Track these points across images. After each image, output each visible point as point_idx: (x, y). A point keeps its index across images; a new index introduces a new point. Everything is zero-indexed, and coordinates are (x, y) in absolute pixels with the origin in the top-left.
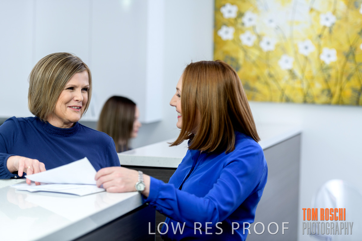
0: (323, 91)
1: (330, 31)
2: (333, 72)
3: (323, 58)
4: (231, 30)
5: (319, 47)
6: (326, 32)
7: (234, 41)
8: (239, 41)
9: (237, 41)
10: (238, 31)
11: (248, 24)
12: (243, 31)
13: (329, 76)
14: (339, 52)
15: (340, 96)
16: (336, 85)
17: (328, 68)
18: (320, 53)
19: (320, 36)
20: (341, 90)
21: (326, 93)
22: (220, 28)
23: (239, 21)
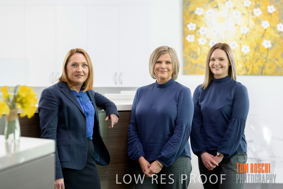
0: (243, 68)
1: (246, 36)
2: (248, 58)
3: (243, 50)
4: (193, 37)
5: (240, 44)
6: (244, 37)
7: (194, 42)
8: (197, 42)
9: (196, 42)
10: (197, 37)
11: (202, 33)
12: (199, 37)
13: (246, 60)
14: (251, 47)
15: (252, 70)
16: (250, 64)
17: (245, 56)
18: (241, 48)
19: (241, 39)
20: (253, 67)
21: (245, 69)
22: (187, 36)
23: (197, 32)
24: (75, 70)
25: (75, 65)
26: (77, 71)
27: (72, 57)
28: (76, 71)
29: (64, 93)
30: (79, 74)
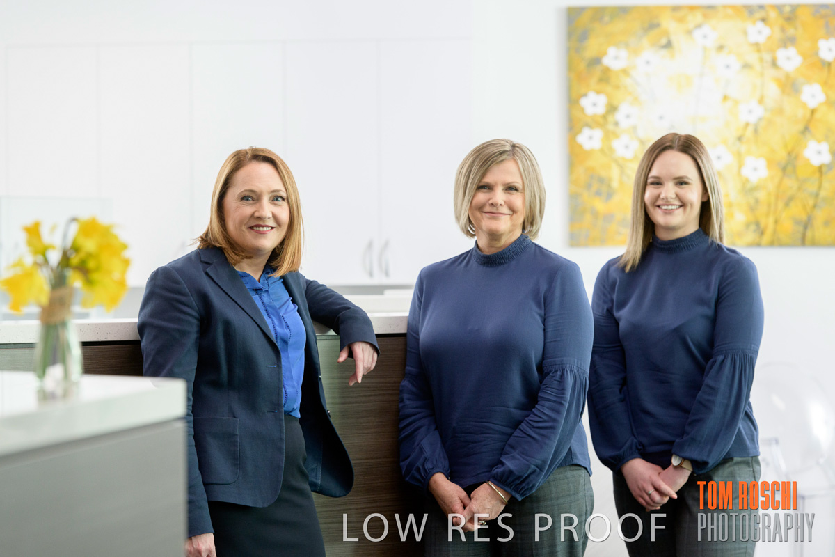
0: (747, 225)
1: (756, 131)
2: (761, 195)
3: (747, 172)
4: (598, 134)
5: (739, 155)
6: (749, 133)
7: (602, 151)
8: (611, 150)
9: (607, 151)
10: (609, 136)
11: (624, 123)
12: (616, 136)
13: (757, 201)
14: (770, 163)
15: (775, 232)
16: (768, 215)
17: (754, 189)
18: (740, 166)
19: (740, 139)
20: (776, 222)
21: (753, 227)
22: (580, 131)
23: (610, 119)
24: (248, 210)
25: (250, 197)
26: (257, 214)
27: (241, 175)
28: (252, 215)
29: (216, 281)
30: (261, 223)
